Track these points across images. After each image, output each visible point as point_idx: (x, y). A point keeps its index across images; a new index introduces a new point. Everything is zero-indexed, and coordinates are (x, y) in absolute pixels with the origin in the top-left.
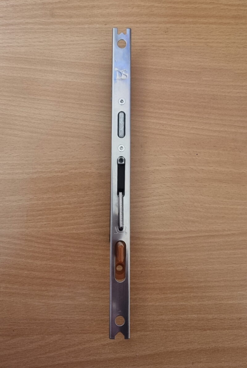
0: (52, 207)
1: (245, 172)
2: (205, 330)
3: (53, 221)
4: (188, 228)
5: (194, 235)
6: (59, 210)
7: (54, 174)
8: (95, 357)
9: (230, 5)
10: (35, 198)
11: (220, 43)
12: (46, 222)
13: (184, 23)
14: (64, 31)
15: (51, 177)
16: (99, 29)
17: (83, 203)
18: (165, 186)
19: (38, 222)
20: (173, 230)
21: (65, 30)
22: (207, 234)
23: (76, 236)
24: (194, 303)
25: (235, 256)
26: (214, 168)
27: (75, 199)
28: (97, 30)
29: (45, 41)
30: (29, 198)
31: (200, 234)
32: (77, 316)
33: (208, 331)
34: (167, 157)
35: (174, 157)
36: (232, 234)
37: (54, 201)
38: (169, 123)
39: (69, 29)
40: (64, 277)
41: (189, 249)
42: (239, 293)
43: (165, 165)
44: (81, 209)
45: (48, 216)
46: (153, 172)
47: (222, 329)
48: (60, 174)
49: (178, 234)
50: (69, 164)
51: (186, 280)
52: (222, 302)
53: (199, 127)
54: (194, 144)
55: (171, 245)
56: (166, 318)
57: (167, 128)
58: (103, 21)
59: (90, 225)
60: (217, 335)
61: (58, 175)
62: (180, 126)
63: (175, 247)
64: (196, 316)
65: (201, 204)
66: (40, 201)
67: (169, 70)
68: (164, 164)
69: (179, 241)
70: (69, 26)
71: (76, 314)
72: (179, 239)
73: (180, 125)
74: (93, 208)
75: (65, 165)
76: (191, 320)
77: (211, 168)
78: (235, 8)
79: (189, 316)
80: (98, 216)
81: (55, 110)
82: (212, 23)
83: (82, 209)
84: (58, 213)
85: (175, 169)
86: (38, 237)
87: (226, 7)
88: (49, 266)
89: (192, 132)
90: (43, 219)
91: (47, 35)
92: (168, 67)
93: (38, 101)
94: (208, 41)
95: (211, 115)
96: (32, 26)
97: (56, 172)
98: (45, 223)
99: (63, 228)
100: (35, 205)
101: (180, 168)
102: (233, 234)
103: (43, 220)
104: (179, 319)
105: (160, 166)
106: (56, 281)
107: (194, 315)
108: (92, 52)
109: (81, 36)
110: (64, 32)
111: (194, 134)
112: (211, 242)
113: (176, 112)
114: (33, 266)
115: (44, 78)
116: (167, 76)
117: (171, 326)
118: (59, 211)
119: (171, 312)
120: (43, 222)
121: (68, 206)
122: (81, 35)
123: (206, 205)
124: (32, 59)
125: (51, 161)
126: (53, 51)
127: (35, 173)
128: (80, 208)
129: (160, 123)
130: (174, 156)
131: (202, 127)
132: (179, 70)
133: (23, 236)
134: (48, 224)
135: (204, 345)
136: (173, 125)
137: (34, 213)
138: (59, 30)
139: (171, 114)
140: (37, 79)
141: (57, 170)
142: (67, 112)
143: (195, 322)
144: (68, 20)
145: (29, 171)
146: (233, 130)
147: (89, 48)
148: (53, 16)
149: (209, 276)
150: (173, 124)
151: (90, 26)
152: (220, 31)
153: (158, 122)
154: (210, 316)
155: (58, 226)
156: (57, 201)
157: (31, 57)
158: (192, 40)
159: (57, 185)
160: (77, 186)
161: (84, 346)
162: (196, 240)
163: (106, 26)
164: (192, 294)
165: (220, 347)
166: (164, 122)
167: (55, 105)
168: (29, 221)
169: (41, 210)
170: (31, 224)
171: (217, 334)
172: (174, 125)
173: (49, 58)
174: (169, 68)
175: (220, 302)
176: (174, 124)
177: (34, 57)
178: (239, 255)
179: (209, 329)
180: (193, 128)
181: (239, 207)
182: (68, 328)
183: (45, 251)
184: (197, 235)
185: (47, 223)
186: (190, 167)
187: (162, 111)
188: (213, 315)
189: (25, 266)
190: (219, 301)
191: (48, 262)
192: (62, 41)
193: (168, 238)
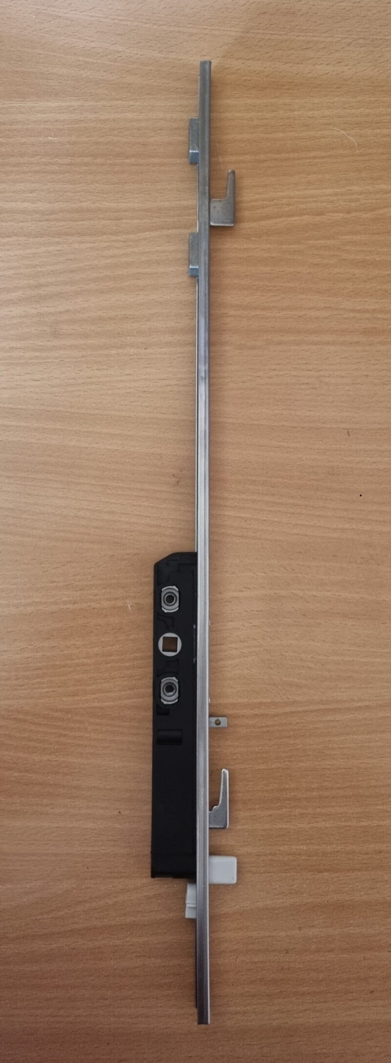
0: (58, 663)
1: (387, 599)
2: (320, 872)
3: (59, 687)
4: (291, 697)
5: (300, 709)
6: (70, 667)
7: (61, 606)
8: (133, 918)
9: (359, 311)
10: (29, 646)
11: (343, 377)
12: (48, 687)
13: (280, 343)
14: (76, 360)
15: (56, 612)
16: (135, 356)
17: (110, 656)
18: (250, 625)
19: (35, 688)
20: (264, 700)
21: (76, 358)
22: (322, 707)
23: (99, 712)
24: (302, 825)
25: (371, 744)
26: (334, 593)
27: (97, 649)
28: (132, 357)
29: (44, 379)
30: (19, 649)
31: (312, 707)
32: (103, 848)
33: (326, 874)
34: (253, 575)
35: (264, 575)
36: (366, 706)
37: (62, 652)
38: (255, 517)
39: (83, 357)
40: (80, 782)
41: (291, 733)
42: (378, 807)
43: (249, 588)
44: (107, 665)
45: (52, 678)
46: (230, 602)
47: (349, 870)
48: (71, 606)
49: (273, 707)
50: (87, 588)
51: (287, 786)
52: (349, 823)
53: (307, 523)
54: (299, 552)
55: (263, 727)
56: (255, 851)
57: (252, 526)
58: (141, 343)
59: (123, 693)
60: (341, 880)
61: (67, 609)
62: (275, 521)
63: (268, 729)
64: (304, 848)
65: (312, 656)
66: (37, 652)
67: (255, 424)
68: (248, 586)
69: (276, 719)
70: (84, 353)
71: (102, 845)
72: (275, 716)
73: (276, 519)
74: (127, 664)
75: (81, 590)
76: (296, 854)
77: (329, 594)
78: (368, 315)
79: (293, 847)
80: (137, 677)
81: (63, 498)
82: (328, 343)
83: (109, 665)
84: (69, 673)
85: (266, 595)
86: (35, 714)
87: (352, 315)
88: (55, 763)
89: (295, 531)
90: (44, 683)
91: (46, 369)
92: (253, 420)
93: (33, 481)
94: (322, 373)
95: (327, 501)
96: (22, 354)
97: (65, 603)
98: (47, 690)
99: (77, 698)
100: (30, 659)
101: (276, 593)
102: (368, 707)
103: (44, 685)
104: (276, 854)
105: (242, 592)
106: (66, 789)
107: (302, 847)
108: (124, 396)
109: (104, 369)
110: (76, 362)
111: (298, 534)
112: (329, 721)
113: (267, 498)
114: (28, 764)
115: (42, 442)
116: (251, 435)
117: (263, 865)
118: (71, 669)
119: (262, 841)
120: (42, 688)
121: (85, 661)
122: (105, 367)
123: (320, 657)
124: (21, 409)
125: (55, 584)
126: (57, 396)
127: (30, 604)
128: (107, 663)
129: (241, 517)
130: (265, 573)
131: (312, 523)
132: (273, 424)
133: (10, 713)
134: (52, 692)
135: (318, 898)
136: (262, 520)
137: (28, 673)
138: (66, 360)
139: (259, 501)
140: (30, 443)
141: (66, 599)
142: (82, 500)
143: (303, 857)
144: (82, 342)
145: (19, 602)
146: (367, 528)
147: (119, 389)
148: (56, 335)
149: (326, 779)
150: (262, 518)
151: (120, 351)
152: (343, 356)
153: (237, 515)
154: (329, 848)
155: (69, 695)
156: (65, 652)
157: (20, 407)
158: (293, 373)
159: (67, 624)
160: (100, 626)
161: (115, 900)
162: (304, 718)
163: (147, 350)
164: (297, 810)
165: (346, 901)
166: (248, 516)
167: (61, 488)
168: (19, 688)
169: (40, 669)
170: (24, 691)
171: (341, 878)
172: (265, 521)
173: (50, 409)
174: (256, 422)
175: (346, 824)
176: (265, 518)
177: (24, 407)
178: (378, 744)
179: (328, 871)
180: (296, 524)
181: (378, 660)
182: (88, 868)
183: (47, 738)
184: (307, 708)
185: (50, 690)
186: (293, 591)
187: (243, 496)
188: (334, 846)
189: (14, 763)
190: (344, 822)
191: (53, 757)
192: (72, 379)
193: (257, 715)
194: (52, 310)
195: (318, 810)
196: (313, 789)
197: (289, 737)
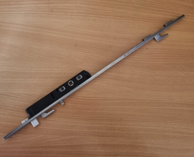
194: (51, 6)
195: (101, 122)
196: (100, 118)
197: (96, 105)
